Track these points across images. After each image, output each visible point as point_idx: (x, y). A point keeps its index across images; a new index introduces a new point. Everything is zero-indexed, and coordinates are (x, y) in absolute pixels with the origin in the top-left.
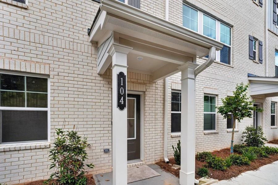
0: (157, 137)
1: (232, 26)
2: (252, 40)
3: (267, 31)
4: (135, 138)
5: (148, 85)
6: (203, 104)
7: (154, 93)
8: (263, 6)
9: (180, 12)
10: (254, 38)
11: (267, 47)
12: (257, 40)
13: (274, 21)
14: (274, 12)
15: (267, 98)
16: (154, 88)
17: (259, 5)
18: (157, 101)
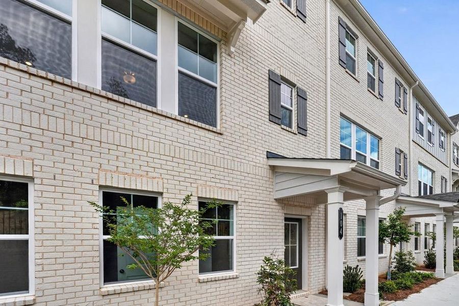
0: (319, 264)
1: (381, 139)
2: (399, 152)
3: (412, 142)
4: (297, 267)
5: (313, 208)
6: (357, 228)
7: (317, 217)
8: (408, 113)
9: (338, 127)
10: (400, 151)
11: (412, 160)
12: (402, 152)
13: (416, 129)
14: (416, 118)
15: (411, 218)
16: (317, 212)
17: (404, 112)
18: (320, 226)
